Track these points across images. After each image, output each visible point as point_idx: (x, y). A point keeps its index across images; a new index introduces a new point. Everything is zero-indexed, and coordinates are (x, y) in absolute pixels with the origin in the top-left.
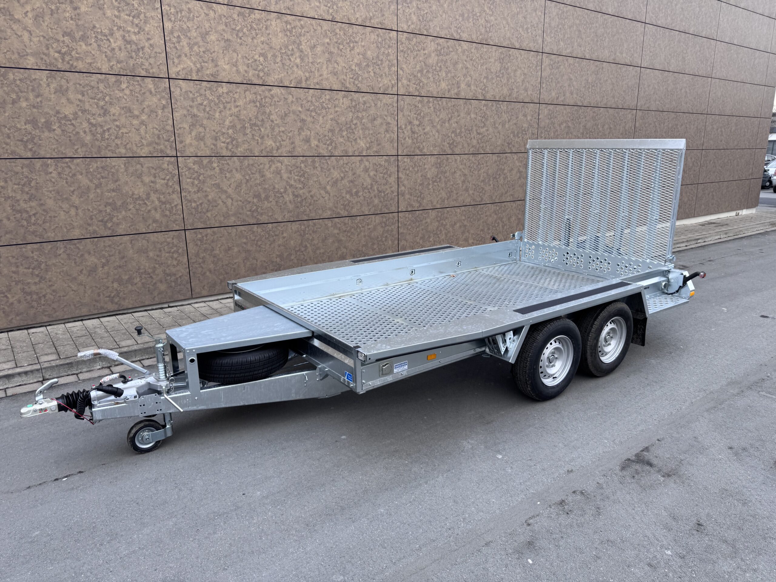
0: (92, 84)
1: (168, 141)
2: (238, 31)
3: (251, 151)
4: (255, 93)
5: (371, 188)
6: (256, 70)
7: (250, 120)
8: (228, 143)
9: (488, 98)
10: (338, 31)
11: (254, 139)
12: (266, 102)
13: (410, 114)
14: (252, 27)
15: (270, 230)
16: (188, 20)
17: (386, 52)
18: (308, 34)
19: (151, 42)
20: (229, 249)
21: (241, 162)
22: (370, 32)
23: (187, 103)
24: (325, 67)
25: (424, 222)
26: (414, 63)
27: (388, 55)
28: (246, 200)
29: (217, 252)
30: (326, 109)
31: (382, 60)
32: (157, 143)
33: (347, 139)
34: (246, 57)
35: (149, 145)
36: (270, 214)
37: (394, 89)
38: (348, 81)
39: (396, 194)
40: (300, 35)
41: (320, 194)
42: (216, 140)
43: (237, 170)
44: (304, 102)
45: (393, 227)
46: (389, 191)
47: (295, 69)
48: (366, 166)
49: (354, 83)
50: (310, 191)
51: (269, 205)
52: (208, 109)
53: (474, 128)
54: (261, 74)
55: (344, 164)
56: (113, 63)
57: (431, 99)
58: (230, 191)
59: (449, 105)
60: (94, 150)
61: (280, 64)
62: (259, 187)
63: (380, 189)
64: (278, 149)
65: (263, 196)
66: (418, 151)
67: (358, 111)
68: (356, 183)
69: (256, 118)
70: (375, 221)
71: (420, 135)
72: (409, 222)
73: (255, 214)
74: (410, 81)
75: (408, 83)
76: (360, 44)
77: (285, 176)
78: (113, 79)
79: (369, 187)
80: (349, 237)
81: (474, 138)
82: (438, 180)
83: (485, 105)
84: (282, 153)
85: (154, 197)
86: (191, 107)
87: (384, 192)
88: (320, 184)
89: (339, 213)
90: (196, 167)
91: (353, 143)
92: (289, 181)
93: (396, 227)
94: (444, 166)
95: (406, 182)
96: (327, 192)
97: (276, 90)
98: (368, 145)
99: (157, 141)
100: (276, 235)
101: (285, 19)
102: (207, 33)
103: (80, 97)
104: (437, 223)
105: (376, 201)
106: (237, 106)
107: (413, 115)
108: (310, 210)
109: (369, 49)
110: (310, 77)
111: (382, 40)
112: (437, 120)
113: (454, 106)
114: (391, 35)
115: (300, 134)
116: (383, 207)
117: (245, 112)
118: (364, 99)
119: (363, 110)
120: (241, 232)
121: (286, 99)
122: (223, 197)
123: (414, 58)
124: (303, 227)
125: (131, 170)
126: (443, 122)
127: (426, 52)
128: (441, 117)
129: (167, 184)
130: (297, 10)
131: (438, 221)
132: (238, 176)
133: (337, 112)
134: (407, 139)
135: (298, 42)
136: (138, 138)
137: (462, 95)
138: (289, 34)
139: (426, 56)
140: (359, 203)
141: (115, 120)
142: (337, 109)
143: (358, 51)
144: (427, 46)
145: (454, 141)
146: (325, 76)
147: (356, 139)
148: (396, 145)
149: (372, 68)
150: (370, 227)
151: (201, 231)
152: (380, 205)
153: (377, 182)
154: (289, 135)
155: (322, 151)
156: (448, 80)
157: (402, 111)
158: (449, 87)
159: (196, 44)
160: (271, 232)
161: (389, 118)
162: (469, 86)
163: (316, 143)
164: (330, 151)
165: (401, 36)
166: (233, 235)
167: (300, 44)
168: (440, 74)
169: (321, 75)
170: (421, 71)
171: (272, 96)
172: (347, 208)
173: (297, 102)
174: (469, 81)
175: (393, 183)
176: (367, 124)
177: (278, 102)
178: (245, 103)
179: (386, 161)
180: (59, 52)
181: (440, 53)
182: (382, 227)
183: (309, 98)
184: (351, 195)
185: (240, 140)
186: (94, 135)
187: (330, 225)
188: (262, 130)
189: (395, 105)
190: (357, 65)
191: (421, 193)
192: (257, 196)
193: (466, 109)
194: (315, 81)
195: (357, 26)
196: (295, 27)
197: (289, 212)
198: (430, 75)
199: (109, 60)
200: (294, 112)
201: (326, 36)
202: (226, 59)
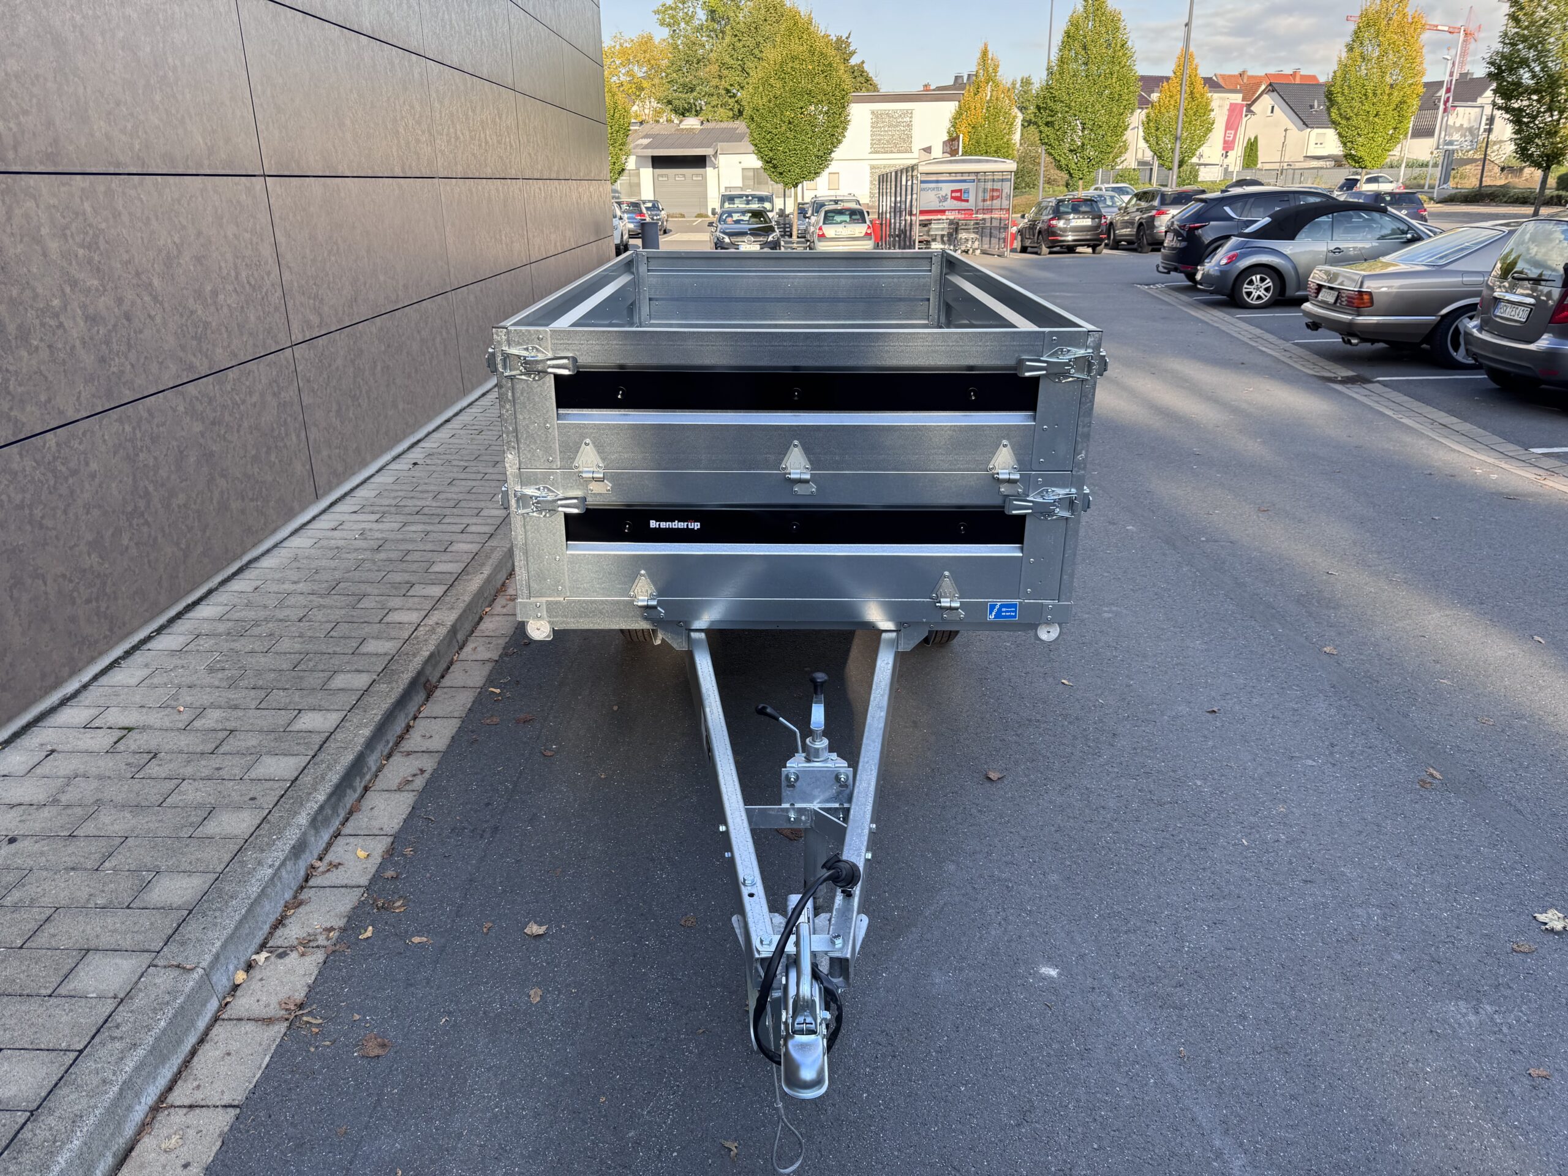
5: (237, 278)
9: (365, 30)
15: (55, 458)
25: (334, 367)
36: (43, 398)
39: (279, 293)
41: (144, 306)
45: (291, 393)
46: (267, 284)
48: (215, 209)
50: (121, 300)
51: (34, 363)
55: (173, 201)
63: (252, 280)
64: (16, 143)
65: (12, 329)
66: (293, 164)
68: (207, 263)
70: (260, 381)
71: (289, 119)
77: (53, 248)
79: (233, 273)
80: (224, 439)
84: (29, 159)
87: (260, 289)
88: (138, 272)
89: (191, 367)
92: (66, 265)
93: (296, 391)
95: (288, 255)
96: (155, 299)
98: (208, 141)
100: (72, 473)
104: (352, 369)
105: (252, 318)
108: (133, 366)
116: (266, 334)
124: (127, 428)
131: (351, 361)
134: (271, 126)
137: (332, 13)
140: (223, 330)
147: (183, 119)
148: (255, 142)
150: (254, 399)
152: (261, 328)
153: (243, 258)
155: (121, 157)
160: (58, 463)
163: (103, 125)
164: (138, 156)
172: (205, 346)
175: (269, 260)
182: (274, 394)
184: (206, 304)
187: (181, 408)
197: (88, 380)
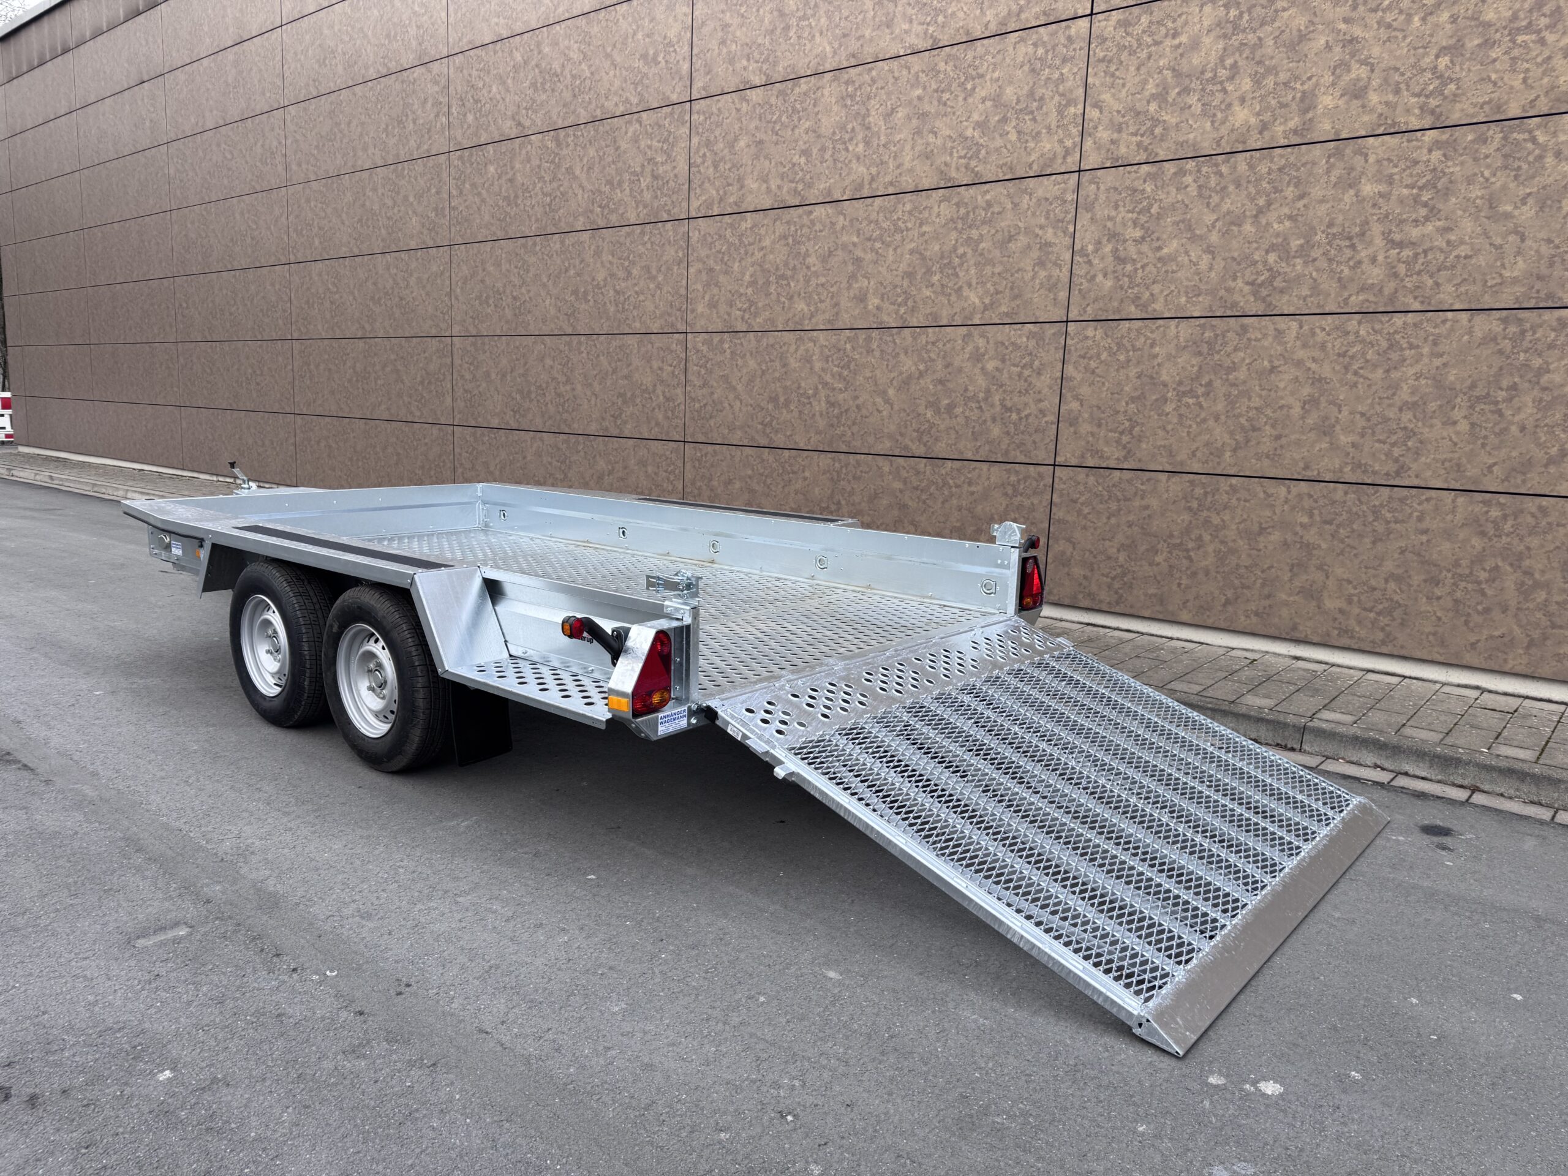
0: (622, 240)
1: (679, 310)
2: (775, 122)
3: (772, 321)
4: (788, 223)
5: (986, 399)
6: (792, 181)
7: (777, 269)
8: (745, 311)
9: (1455, 117)
10: (942, 66)
11: (779, 301)
12: (802, 236)
13: (1113, 213)
14: (794, 110)
16: (717, 126)
17: (1056, 75)
18: (883, 91)
19: (676, 171)
20: (730, 482)
21: (758, 341)
22: (1016, 43)
23: (703, 253)
24: (908, 147)
25: (1137, 503)
26: (1137, 79)
27: (1062, 79)
28: (759, 405)
29: (715, 483)
30: (902, 232)
31: (1042, 99)
32: (669, 315)
33: (939, 290)
34: (781, 163)
35: (662, 316)
36: (788, 433)
37: (1069, 160)
38: (954, 165)
39: (1053, 418)
40: (869, 98)
41: (874, 404)
42: (731, 306)
43: (751, 354)
44: (864, 224)
45: (1036, 502)
46: (1033, 409)
47: (854, 165)
48: (977, 348)
49: (966, 168)
50: (857, 397)
51: (789, 417)
52: (726, 258)
53: (1376, 229)
54: (800, 187)
55: (927, 342)
56: (641, 209)
57: (1191, 165)
58: (740, 387)
59: (1263, 169)
60: (616, 324)
61: (830, 163)
62: (778, 385)
63: (1009, 404)
64: (812, 316)
65: (782, 399)
66: (1133, 308)
67: (970, 227)
68: (950, 385)
69: (786, 264)
70: (988, 479)
71: (1143, 267)
72: (1087, 495)
73: (768, 430)
74: (1120, 131)
75: (1115, 136)
76: (988, 77)
77: (818, 366)
78: (638, 229)
79: (981, 395)
80: (924, 502)
81: (1373, 260)
82: (1201, 391)
83: (1437, 145)
84: (817, 324)
85: (659, 389)
86: (708, 257)
87: (1019, 411)
88: (876, 384)
89: (906, 447)
90: (705, 349)
91: (953, 298)
92: (823, 374)
93: (1046, 503)
94: (1229, 349)
95: (1085, 390)
96: (887, 401)
97: (819, 211)
98: (987, 301)
99: (670, 311)
100: (794, 473)
101: (846, 76)
102: (736, 139)
103: (610, 257)
104: (1186, 517)
105: (996, 431)
106: (762, 249)
107: (1123, 214)
108: (853, 434)
109: (1011, 83)
110: (879, 173)
111: (1047, 52)
112: (1209, 218)
113: (1280, 170)
114: (1073, 31)
115: (849, 288)
116: (1013, 446)
117: (771, 256)
118: (988, 197)
119: (984, 222)
120: (747, 456)
121: (833, 224)
122: (731, 396)
123: (1138, 69)
124: (837, 465)
125: (643, 350)
126: (1232, 223)
127: (1184, 39)
128: (1225, 207)
129: (673, 372)
130: (868, 54)
131: (1190, 509)
132: (752, 363)
133: (923, 234)
134: (1100, 278)
135: (863, 111)
136: (651, 307)
137: (1325, 128)
138: (849, 103)
139: (1180, 51)
140: (952, 432)
141: (635, 285)
142: (925, 228)
143: (983, 94)
144: (1186, 23)
145: (1274, 274)
146: (907, 165)
147: (961, 288)
148: (1063, 295)
149: (1013, 123)
150: (973, 489)
151: (701, 446)
152: (1006, 441)
153: (1001, 386)
154: (831, 290)
155: (885, 318)
156: (1263, 98)
157: (1090, 208)
158: (1267, 116)
159: (722, 159)
160: (787, 466)
161: (1050, 231)
162: (1357, 92)
163: (876, 301)
164: (902, 317)
165: (1104, 23)
166: (737, 459)
167: (868, 114)
168: (1230, 88)
169: (898, 167)
170: (1160, 97)
171: (813, 222)
172: (925, 439)
173: (852, 226)
174: (1358, 79)
175: (1046, 390)
176: (989, 251)
177: (821, 231)
178: (773, 242)
179: (1031, 336)
180: (600, 206)
181: (1235, 26)
182: (1006, 494)
183: (874, 216)
184: (938, 412)
185: (760, 305)
186: (617, 305)
187: (886, 469)
188: (792, 284)
189: (1070, 197)
190: (978, 125)
191: (1134, 424)
192: (774, 399)
193: (1336, 173)
194: (888, 179)
195: (986, 41)
196: (860, 87)
197: (818, 433)
198: (1193, 99)
199: (637, 207)
200: (844, 247)
201: (916, 83)
202: (755, 173)
